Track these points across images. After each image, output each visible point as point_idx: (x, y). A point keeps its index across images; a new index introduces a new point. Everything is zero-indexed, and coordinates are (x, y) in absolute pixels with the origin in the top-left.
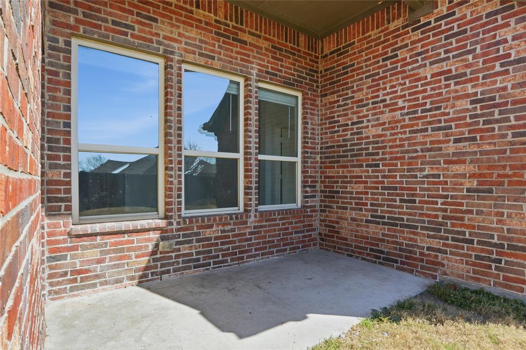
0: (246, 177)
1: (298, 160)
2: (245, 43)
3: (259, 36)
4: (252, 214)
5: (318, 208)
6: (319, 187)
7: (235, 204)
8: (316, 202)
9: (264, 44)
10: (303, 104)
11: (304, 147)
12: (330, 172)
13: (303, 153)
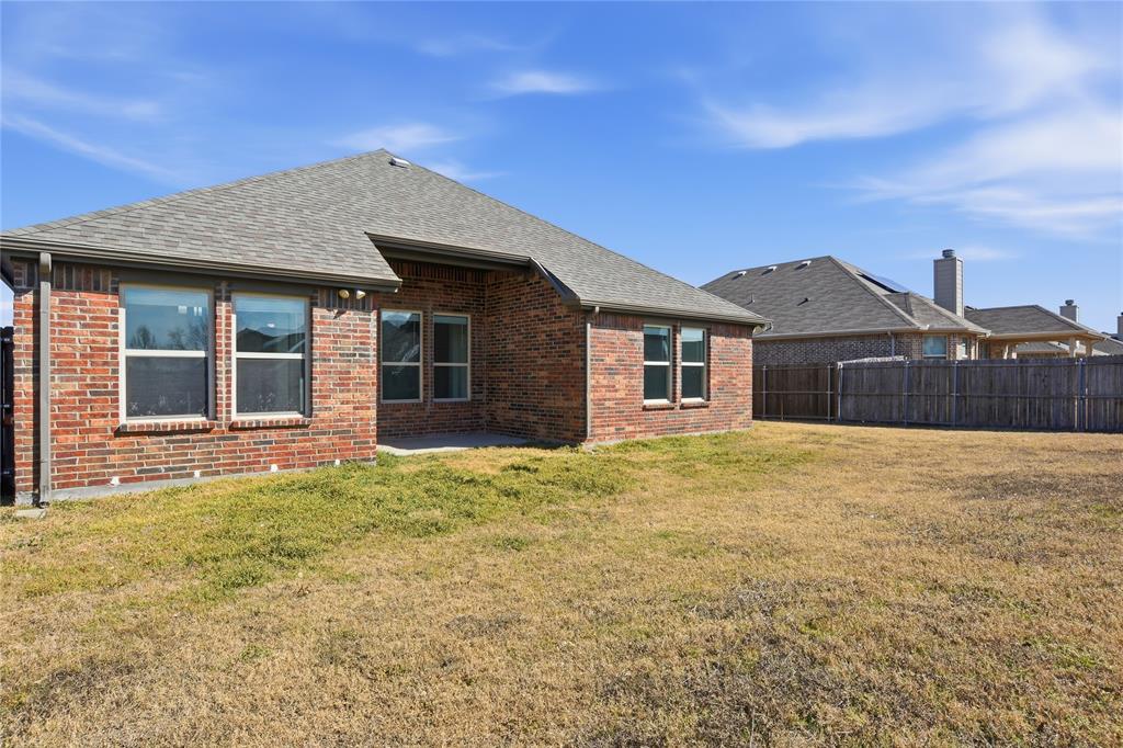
0: (424, 378)
1: (468, 365)
2: (423, 288)
3: (433, 281)
4: (429, 404)
5: (484, 401)
6: (485, 385)
7: (418, 397)
8: (483, 397)
9: (437, 286)
10: (472, 323)
11: (472, 355)
12: (492, 374)
13: (472, 360)
